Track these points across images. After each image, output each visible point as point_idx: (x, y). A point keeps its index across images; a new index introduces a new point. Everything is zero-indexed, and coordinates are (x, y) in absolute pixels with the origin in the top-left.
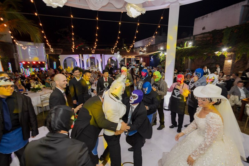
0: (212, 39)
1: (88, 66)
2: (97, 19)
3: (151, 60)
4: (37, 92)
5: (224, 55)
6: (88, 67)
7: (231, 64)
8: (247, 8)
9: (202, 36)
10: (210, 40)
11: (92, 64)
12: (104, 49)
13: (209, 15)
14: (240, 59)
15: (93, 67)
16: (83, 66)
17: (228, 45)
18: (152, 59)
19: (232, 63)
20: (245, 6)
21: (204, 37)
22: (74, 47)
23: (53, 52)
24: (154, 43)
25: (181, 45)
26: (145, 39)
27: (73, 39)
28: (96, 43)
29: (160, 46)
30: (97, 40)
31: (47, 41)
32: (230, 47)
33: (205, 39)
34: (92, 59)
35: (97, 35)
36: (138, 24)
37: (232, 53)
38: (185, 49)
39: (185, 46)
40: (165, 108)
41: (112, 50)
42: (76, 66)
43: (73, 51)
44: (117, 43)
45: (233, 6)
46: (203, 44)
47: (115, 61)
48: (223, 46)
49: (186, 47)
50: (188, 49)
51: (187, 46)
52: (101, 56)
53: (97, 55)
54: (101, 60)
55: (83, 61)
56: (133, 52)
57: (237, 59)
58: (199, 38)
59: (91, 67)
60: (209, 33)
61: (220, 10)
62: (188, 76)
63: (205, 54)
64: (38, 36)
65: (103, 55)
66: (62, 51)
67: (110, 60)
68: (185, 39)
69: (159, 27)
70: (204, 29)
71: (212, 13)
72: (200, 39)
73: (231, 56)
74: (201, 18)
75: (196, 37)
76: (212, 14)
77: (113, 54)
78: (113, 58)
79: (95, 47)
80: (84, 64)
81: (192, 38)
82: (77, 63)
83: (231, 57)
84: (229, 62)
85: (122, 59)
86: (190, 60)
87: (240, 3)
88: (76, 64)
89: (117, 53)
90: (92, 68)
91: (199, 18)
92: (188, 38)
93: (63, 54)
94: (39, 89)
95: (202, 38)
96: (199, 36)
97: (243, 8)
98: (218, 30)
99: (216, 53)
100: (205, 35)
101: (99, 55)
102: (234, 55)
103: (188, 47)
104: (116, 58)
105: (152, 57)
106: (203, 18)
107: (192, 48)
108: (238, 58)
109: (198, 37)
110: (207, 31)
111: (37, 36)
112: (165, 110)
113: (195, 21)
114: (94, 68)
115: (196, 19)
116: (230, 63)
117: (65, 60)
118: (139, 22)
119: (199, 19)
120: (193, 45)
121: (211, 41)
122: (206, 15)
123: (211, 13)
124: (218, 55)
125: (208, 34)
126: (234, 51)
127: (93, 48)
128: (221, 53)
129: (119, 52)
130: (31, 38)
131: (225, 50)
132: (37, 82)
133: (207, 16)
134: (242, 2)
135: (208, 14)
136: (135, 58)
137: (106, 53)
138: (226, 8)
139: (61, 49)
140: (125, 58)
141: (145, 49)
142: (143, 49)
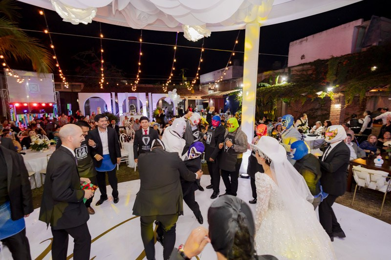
0: (315, 73)
1: (124, 111)
2: (141, 40)
3: (226, 104)
4: (41, 151)
5: (330, 97)
6: (126, 112)
7: (340, 110)
8: (361, 29)
9: (300, 68)
10: (312, 74)
11: (131, 108)
12: (151, 85)
13: (310, 38)
14: (350, 102)
15: (133, 113)
16: (118, 111)
17: (335, 83)
18: (228, 101)
19: (341, 108)
20: (358, 27)
21: (303, 70)
22: (102, 81)
23: (67, 87)
24: (231, 77)
25: (271, 81)
26: (218, 71)
27: (102, 69)
28: (138, 76)
29: (239, 82)
30: (140, 71)
31: (60, 71)
32: (337, 86)
33: (305, 73)
34: (133, 100)
35: (140, 64)
36: (203, 50)
37: (340, 94)
38: (277, 87)
39: (277, 82)
40: (243, 175)
41: (165, 86)
42: (106, 111)
43: (102, 87)
44: (171, 76)
45: (343, 26)
46: (302, 80)
47: (170, 103)
48: (328, 84)
49: (278, 84)
50: (280, 87)
51: (279, 82)
52: (147, 95)
53: (140, 93)
54: (147, 102)
55: (117, 103)
56: (199, 89)
57: (346, 102)
58: (297, 71)
59: (131, 113)
60: (310, 63)
61: (325, 32)
62: (278, 127)
63: (303, 94)
64: (45, 63)
65: (150, 94)
67: (161, 102)
68: (276, 71)
69: (234, 54)
70: (303, 57)
71: (314, 35)
72: (298, 73)
73: (339, 98)
74: (298, 41)
75: (292, 69)
76: (313, 37)
77: (167, 93)
78: (165, 100)
79: (137, 82)
80: (119, 108)
81: (286, 70)
82: (106, 106)
83: (339, 100)
84: (336, 107)
85: (181, 101)
86: (284, 104)
87: (351, 23)
88: (105, 108)
89: (172, 91)
90: (132, 115)
91: (295, 41)
92: (281, 71)
93: (84, 91)
94: (44, 146)
95: (300, 71)
96: (296, 68)
97: (357, 30)
98: (323, 60)
99: (319, 93)
100: (305, 67)
101: (144, 94)
102: (343, 97)
103: (280, 85)
104: (171, 100)
105: (227, 98)
106: (301, 42)
107: (285, 86)
108: (349, 101)
109: (295, 70)
110: (308, 62)
111: (42, 62)
112: (242, 177)
113: (290, 47)
114: (136, 114)
115: (291, 44)
116: (338, 109)
117: (88, 102)
118: (204, 48)
119: (296, 43)
120: (289, 82)
121: (314, 76)
122: (305, 38)
123: (312, 35)
124: (322, 97)
125: (309, 66)
126: (342, 92)
127: (134, 84)
128: (325, 94)
129: (175, 90)
130: (33, 65)
131: (330, 89)
132: (40, 135)
133: (307, 40)
134: (354, 21)
135: (308, 37)
136: (201, 99)
137: (154, 91)
138: (332, 29)
139: (82, 84)
140: (185, 100)
141: (217, 86)
142: (214, 85)
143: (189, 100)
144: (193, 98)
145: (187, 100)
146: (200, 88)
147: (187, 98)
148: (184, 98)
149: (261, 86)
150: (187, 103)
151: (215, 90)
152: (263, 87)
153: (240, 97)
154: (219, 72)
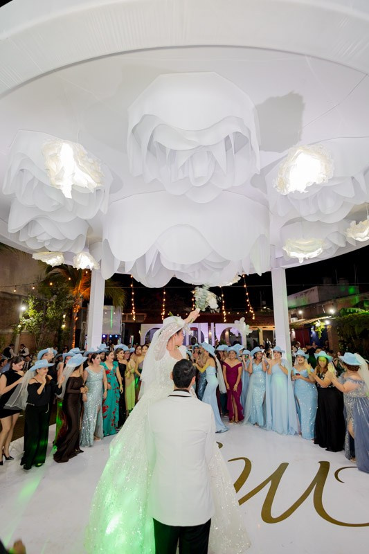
3: (312, 336)
18: (314, 332)
24: (317, 300)
25: (366, 306)
26: (300, 293)
29: (326, 307)
31: (133, 305)
34: (194, 330)
47: (237, 335)
52: (209, 325)
53: (201, 324)
54: (211, 333)
65: (212, 324)
66: (145, 317)
67: (227, 333)
77: (233, 322)
78: (231, 331)
85: (252, 332)
89: (239, 320)
93: (146, 322)
101: (206, 324)
104: (238, 331)
105: (312, 329)
129: (243, 319)
137: (217, 321)
139: (145, 314)
140: (258, 331)
141: (300, 312)
142: (297, 311)
143: (264, 332)
148: (256, 329)
149: (350, 313)
150: (261, 334)
151: (299, 317)
152: (352, 313)
153: (319, 327)
154: (302, 294)
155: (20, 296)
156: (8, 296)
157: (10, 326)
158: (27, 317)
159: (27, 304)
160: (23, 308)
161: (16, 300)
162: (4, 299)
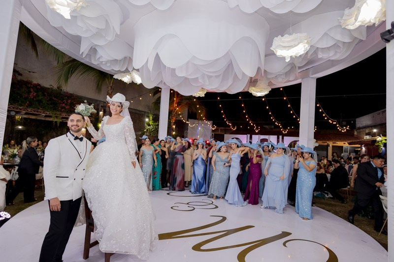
2: (240, 98)
18: (383, 148)
27: (223, 116)
35: (244, 111)
52: (278, 138)
56: (353, 134)
65: (281, 137)
101: (275, 137)
140: (328, 145)
141: (375, 131)
142: (372, 129)
143: (333, 147)
144: (339, 144)
145: (331, 146)
146: (356, 133)
147: (331, 144)
148: (326, 144)
150: (330, 148)
151: (371, 135)
153: (378, 141)
154: (379, 114)
155: (145, 112)
156: (138, 112)
157: (140, 130)
158: (149, 125)
159: (148, 117)
160: (147, 120)
161: (143, 114)
162: (136, 113)
